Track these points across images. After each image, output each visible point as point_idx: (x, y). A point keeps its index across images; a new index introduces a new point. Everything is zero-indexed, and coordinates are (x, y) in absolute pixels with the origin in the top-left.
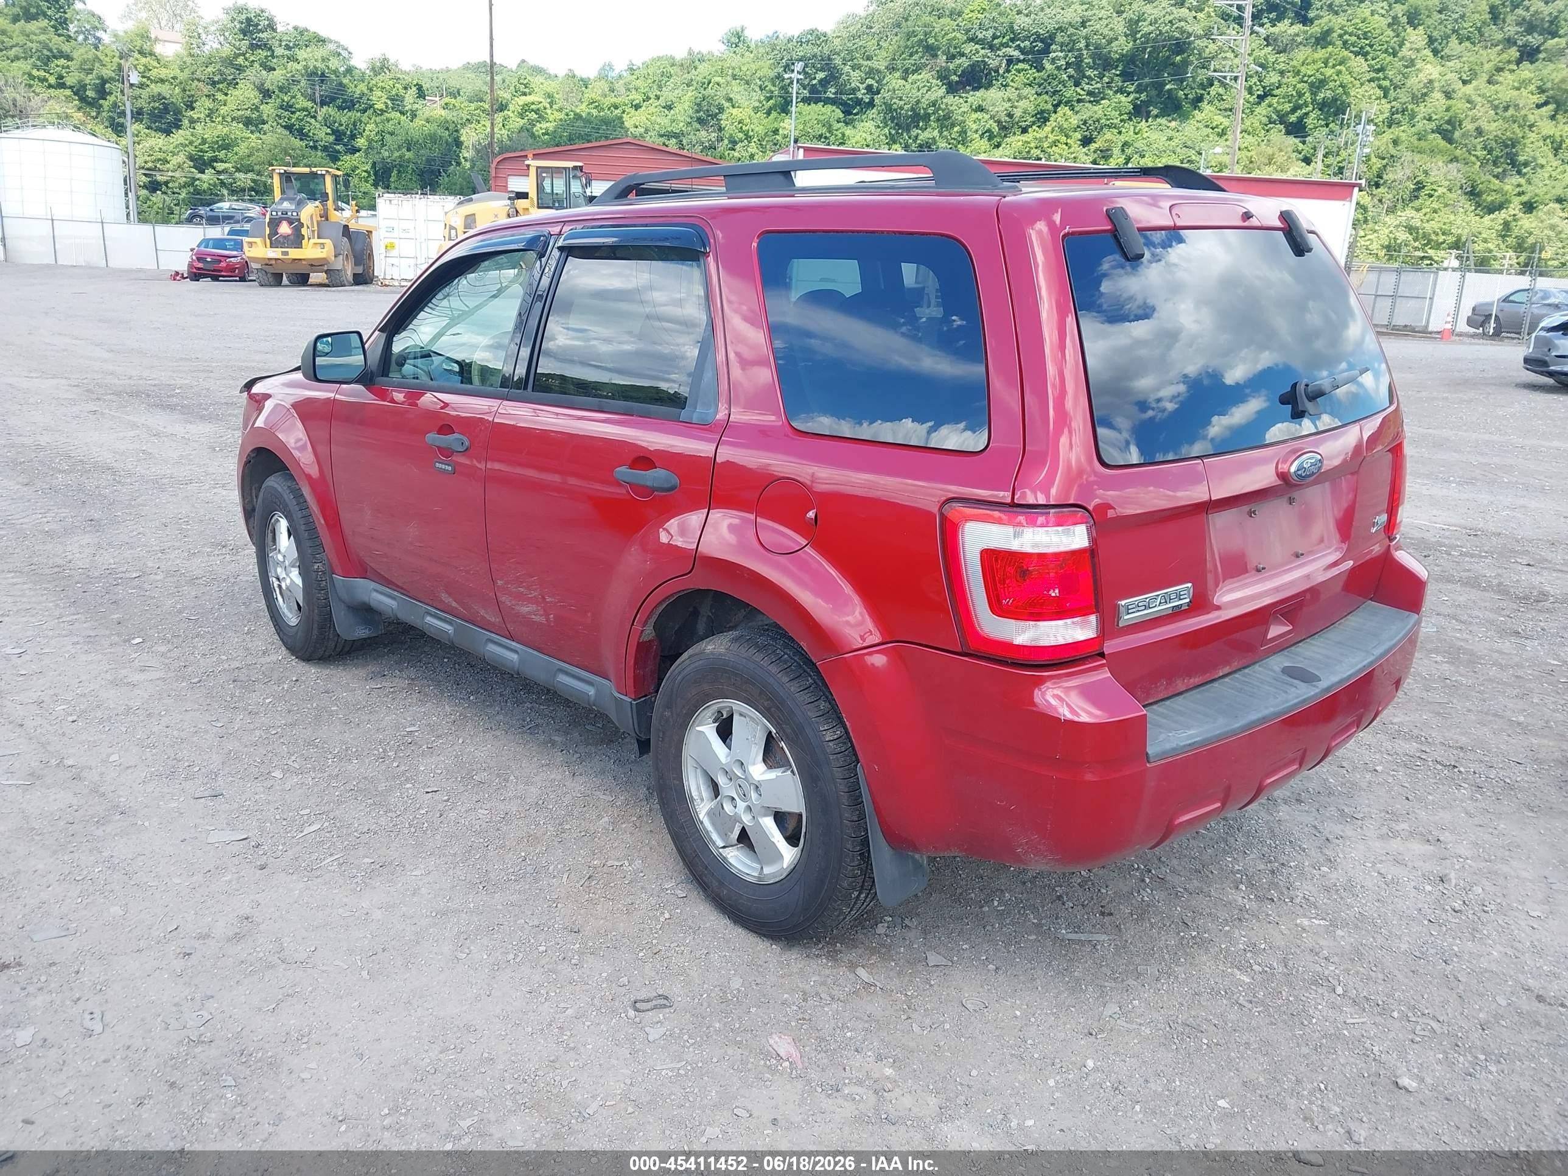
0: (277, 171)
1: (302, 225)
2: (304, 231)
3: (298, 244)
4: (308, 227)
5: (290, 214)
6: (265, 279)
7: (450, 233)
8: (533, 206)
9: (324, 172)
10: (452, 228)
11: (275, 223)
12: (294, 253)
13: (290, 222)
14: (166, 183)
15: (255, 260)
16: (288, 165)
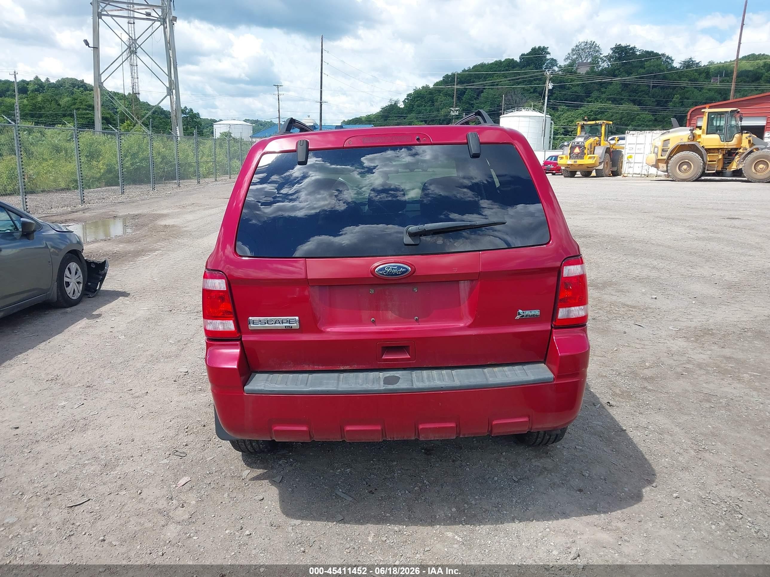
0: (580, 124)
1: (585, 148)
2: (586, 151)
3: (582, 158)
4: (588, 149)
5: (580, 143)
6: (567, 174)
7: (654, 149)
8: (703, 133)
9: (602, 123)
10: (655, 147)
11: (573, 148)
12: (580, 162)
13: (580, 147)
14: (572, 132)
15: (563, 165)
16: (585, 120)
